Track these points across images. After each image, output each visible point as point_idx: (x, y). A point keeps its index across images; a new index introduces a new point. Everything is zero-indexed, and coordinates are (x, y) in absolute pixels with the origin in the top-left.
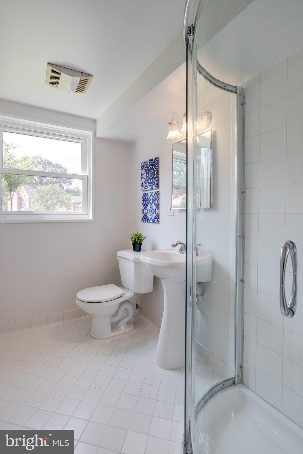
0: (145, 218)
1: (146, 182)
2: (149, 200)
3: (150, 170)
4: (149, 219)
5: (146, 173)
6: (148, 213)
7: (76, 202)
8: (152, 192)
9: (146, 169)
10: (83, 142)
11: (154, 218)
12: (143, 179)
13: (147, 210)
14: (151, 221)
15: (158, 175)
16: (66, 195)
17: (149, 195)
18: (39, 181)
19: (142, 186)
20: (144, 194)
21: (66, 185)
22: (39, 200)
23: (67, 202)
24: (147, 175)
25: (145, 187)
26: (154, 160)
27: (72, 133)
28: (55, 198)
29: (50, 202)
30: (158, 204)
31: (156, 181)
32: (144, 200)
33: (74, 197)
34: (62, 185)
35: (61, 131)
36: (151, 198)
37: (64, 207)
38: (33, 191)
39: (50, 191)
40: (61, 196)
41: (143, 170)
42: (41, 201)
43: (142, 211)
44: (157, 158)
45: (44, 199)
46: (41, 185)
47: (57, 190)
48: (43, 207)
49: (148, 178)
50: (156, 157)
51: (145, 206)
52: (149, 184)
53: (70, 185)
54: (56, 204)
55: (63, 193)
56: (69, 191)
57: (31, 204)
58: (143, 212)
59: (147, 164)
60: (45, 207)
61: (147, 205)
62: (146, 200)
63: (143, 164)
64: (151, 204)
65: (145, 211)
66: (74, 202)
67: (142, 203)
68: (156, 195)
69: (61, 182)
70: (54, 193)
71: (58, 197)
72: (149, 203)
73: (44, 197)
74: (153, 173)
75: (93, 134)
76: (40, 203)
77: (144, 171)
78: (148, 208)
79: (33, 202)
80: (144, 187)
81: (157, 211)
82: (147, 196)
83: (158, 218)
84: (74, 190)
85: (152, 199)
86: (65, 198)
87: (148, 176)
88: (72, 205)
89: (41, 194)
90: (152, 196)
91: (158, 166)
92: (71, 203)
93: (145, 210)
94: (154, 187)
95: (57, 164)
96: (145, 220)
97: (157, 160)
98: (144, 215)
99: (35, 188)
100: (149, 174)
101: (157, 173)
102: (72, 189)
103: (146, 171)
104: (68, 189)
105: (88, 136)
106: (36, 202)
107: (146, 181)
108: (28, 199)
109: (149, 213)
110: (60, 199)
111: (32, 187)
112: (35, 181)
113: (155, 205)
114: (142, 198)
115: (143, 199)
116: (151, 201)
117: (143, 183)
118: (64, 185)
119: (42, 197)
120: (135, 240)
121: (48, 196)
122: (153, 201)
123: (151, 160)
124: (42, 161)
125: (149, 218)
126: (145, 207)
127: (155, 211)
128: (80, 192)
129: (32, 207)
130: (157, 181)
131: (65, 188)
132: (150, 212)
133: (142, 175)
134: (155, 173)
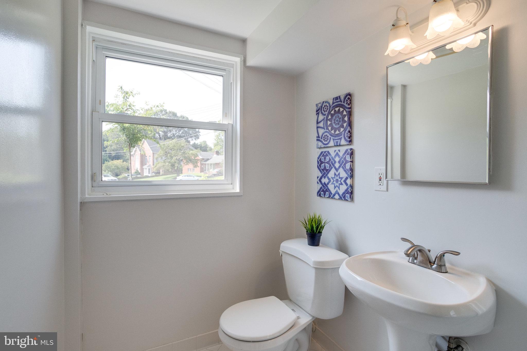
0: (323, 191)
1: (326, 134)
2: (332, 164)
3: (334, 114)
4: (332, 194)
5: (327, 120)
6: (330, 183)
7: (203, 158)
8: (339, 151)
9: (327, 113)
10: (225, 73)
11: (344, 193)
12: (319, 130)
13: (329, 179)
14: (337, 197)
15: (351, 122)
16: (192, 150)
17: (333, 154)
18: (163, 135)
19: (317, 140)
20: (322, 152)
21: (192, 140)
22: (164, 156)
23: (193, 158)
24: (329, 123)
25: (324, 141)
26: (342, 98)
27: (210, 60)
28: (180, 154)
29: (174, 158)
30: (352, 170)
31: (347, 132)
32: (322, 163)
33: (201, 152)
34: (189, 139)
35: (194, 57)
36: (337, 159)
37: (190, 163)
38: (157, 146)
39: (174, 146)
40: (187, 151)
41: (320, 115)
42: (165, 157)
43: (316, 180)
44: (349, 96)
45: (169, 155)
46: (166, 140)
47: (183, 145)
48: (167, 164)
49: (330, 128)
50: (347, 92)
51: (325, 172)
52: (332, 138)
53: (196, 139)
54: (182, 160)
55: (189, 148)
56: (196, 146)
57: (155, 161)
58: (320, 180)
59: (328, 105)
60: (170, 164)
61: (328, 171)
62: (327, 163)
63: (320, 105)
64: (337, 170)
65: (325, 180)
66: (201, 159)
67: (319, 167)
68: (348, 154)
69: (187, 136)
70: (179, 148)
71: (184, 153)
72: (332, 168)
73: (169, 153)
74: (340, 118)
75: (241, 61)
76: (165, 159)
77: (321, 117)
78: (331, 174)
79: (157, 159)
80: (321, 142)
81: (349, 181)
82: (328, 156)
83: (352, 193)
84: (201, 144)
85: (339, 162)
86: (191, 154)
87: (331, 125)
88: (200, 162)
89: (165, 150)
90: (339, 156)
91: (350, 108)
92: (197, 159)
93: (325, 178)
94: (343, 142)
95: (183, 116)
96: (325, 195)
97: (350, 97)
98: (321, 186)
99: (158, 143)
100: (333, 121)
101: (349, 119)
102: (199, 143)
103: (325, 116)
104: (195, 143)
105: (234, 64)
106: (160, 159)
107: (326, 132)
108: (152, 155)
109: (333, 184)
110: (186, 155)
111: (155, 142)
112: (159, 136)
113: (345, 171)
114: (318, 158)
115: (320, 160)
116: (337, 165)
117: (320, 135)
118: (190, 139)
119: (166, 153)
120: (312, 227)
121: (173, 152)
122: (341, 165)
123: (337, 98)
124: (167, 113)
125: (333, 191)
126: (324, 174)
127: (345, 181)
128: (208, 147)
129: (155, 164)
130: (349, 132)
131: (192, 143)
132: (335, 182)
133: (318, 123)
134: (346, 119)
